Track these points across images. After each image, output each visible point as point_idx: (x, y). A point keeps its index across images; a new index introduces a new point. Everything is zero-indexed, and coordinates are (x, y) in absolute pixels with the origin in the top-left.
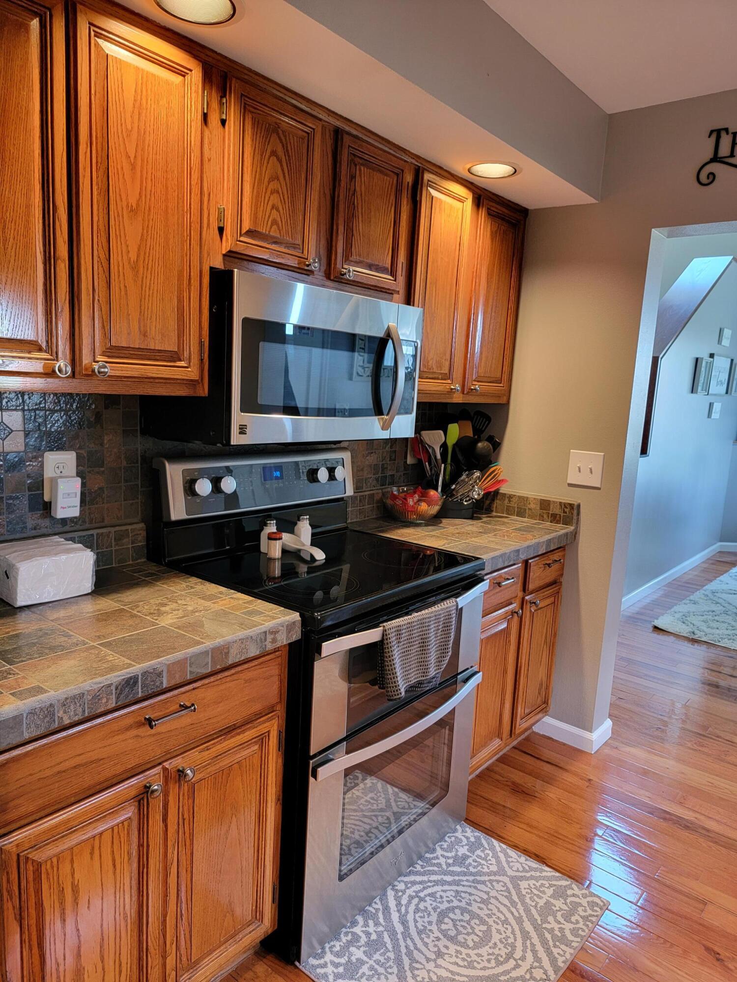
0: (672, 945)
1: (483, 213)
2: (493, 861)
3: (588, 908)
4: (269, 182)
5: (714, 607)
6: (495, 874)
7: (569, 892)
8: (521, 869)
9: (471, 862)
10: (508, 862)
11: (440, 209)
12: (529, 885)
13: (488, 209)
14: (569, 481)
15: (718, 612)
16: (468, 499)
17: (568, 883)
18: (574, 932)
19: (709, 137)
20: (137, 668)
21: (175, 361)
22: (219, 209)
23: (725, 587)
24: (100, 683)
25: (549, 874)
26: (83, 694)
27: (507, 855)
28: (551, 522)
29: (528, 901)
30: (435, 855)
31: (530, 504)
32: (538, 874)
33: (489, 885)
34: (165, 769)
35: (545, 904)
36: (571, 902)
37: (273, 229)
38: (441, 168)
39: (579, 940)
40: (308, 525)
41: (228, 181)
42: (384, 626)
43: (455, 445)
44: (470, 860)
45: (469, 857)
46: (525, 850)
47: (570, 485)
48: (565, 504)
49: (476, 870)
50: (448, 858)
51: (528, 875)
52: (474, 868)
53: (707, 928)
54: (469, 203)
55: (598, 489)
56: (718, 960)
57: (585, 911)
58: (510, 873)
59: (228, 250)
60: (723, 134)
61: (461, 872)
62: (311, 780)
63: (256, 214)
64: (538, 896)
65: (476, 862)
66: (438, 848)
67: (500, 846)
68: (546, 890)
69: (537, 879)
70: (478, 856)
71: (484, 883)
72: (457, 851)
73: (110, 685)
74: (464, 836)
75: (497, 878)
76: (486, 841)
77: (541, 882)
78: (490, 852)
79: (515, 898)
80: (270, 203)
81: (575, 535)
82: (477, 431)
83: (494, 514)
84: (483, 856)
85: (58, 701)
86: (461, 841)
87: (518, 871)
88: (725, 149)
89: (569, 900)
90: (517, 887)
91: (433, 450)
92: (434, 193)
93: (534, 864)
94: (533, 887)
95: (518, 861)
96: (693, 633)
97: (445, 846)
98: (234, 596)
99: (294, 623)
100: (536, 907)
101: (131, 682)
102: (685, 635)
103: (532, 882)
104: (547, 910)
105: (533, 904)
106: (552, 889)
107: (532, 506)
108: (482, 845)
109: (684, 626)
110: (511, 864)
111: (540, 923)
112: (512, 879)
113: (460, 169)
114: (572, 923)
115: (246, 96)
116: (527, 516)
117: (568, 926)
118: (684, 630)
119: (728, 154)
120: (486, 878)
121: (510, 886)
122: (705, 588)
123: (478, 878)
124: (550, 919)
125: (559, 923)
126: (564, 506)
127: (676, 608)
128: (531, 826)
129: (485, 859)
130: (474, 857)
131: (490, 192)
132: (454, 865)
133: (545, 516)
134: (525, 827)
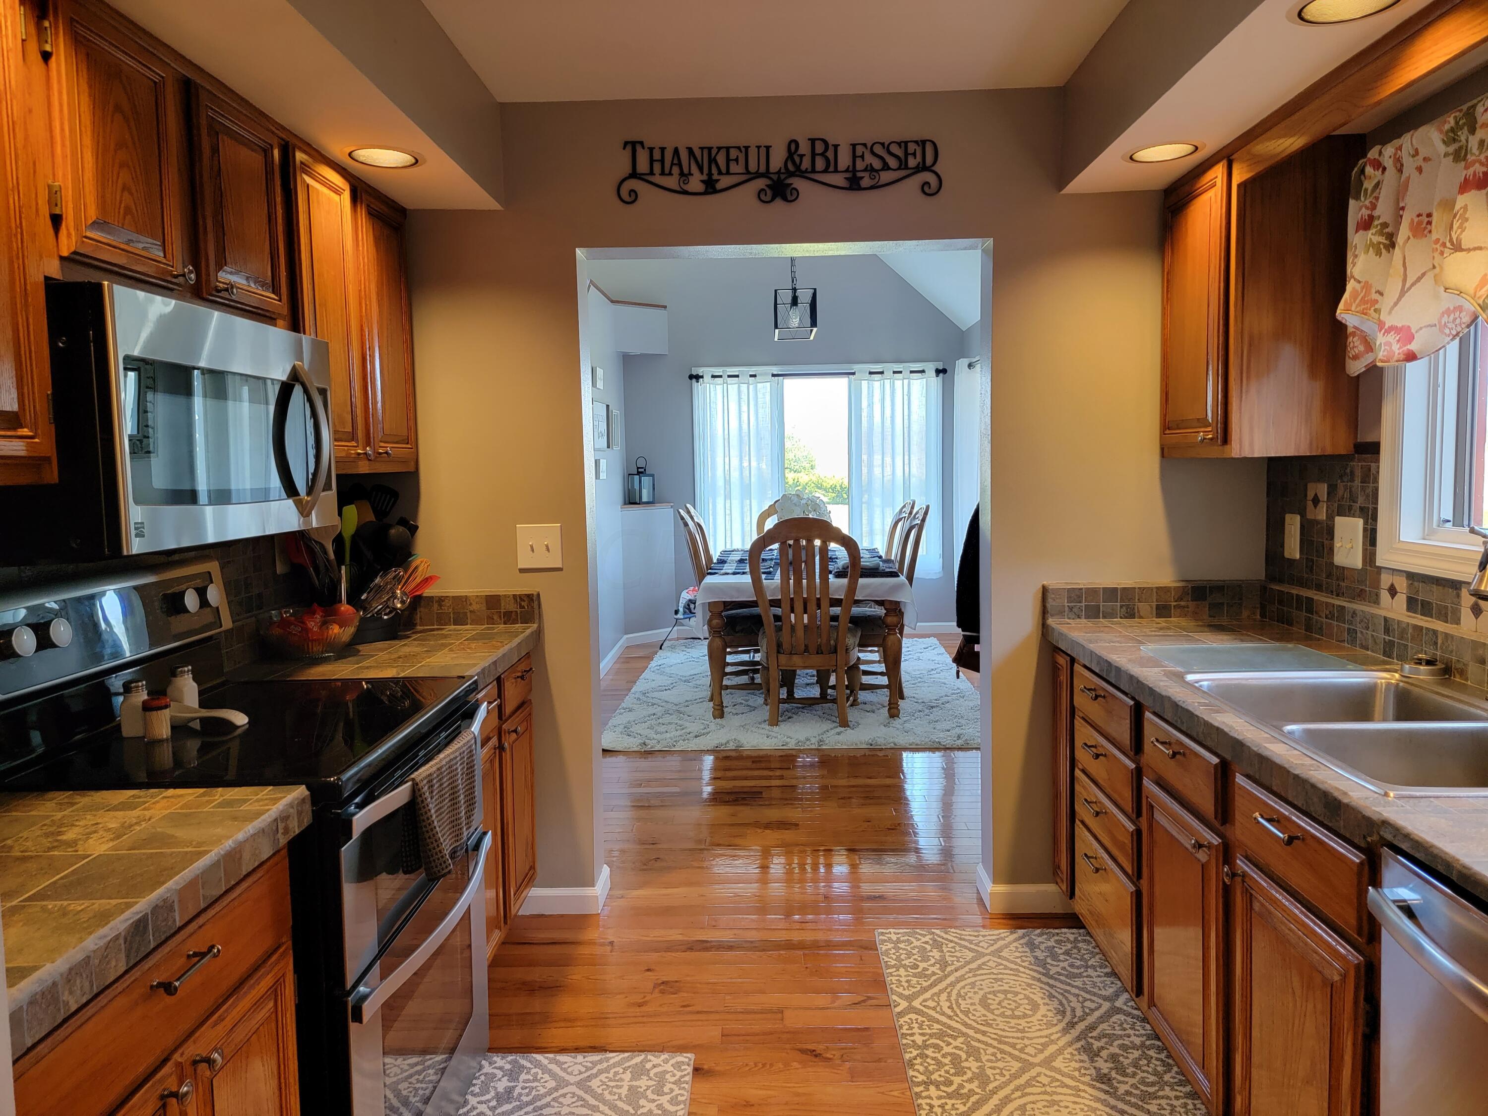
0: (771, 1065)
1: (362, 213)
2: (546, 1077)
3: (675, 1071)
4: (115, 151)
5: (652, 710)
6: (556, 1089)
7: (648, 1066)
8: (583, 1069)
9: (520, 1091)
10: (565, 1070)
11: (318, 202)
12: (601, 1081)
13: (368, 206)
14: (520, 566)
15: (660, 714)
16: (388, 610)
17: (643, 1056)
18: (674, 1101)
19: (624, 148)
20: (142, 905)
21: (15, 429)
22: (49, 186)
23: (653, 685)
24: (105, 936)
25: (617, 1059)
26: (88, 957)
27: (559, 1064)
28: (505, 624)
29: (608, 1097)
30: (469, 1107)
31: (471, 604)
32: (605, 1065)
33: (556, 1104)
34: (179, 1065)
35: (629, 1090)
36: (656, 1074)
37: (126, 221)
38: (309, 145)
39: (682, 1106)
40: (191, 680)
41: (63, 145)
42: (413, 780)
43: (354, 537)
44: (518, 1091)
45: (514, 1087)
46: (576, 1049)
47: (522, 571)
48: (520, 596)
49: (531, 1097)
50: (489, 1101)
51: (594, 1071)
52: (527, 1095)
53: (793, 1033)
54: (347, 196)
55: (560, 569)
56: (816, 1056)
57: (674, 1075)
58: (572, 1079)
59: (73, 249)
60: (639, 148)
61: (514, 1107)
62: (353, 1027)
63: (103, 197)
64: (617, 1087)
65: (526, 1088)
66: (469, 1097)
67: (547, 1058)
68: (623, 1076)
69: (607, 1070)
70: (525, 1081)
71: (548, 1105)
72: (496, 1088)
73: (117, 937)
74: (495, 1068)
75: (561, 1092)
76: (526, 1060)
77: (612, 1071)
78: (537, 1070)
79: (592, 1101)
80: (120, 181)
81: (538, 635)
82: (380, 513)
83: (419, 628)
84: (531, 1078)
85: (61, 975)
86: (494, 1075)
87: (581, 1073)
88: (643, 166)
89: (652, 1074)
90: (589, 1090)
91: (322, 547)
92: (308, 180)
93: (595, 1057)
94: (606, 1080)
95: (576, 1063)
96: (644, 744)
97: (477, 1090)
98: (164, 794)
99: (303, 800)
100: (620, 1098)
101: (140, 926)
102: (636, 749)
103: (603, 1077)
104: (634, 1094)
105: (616, 1097)
106: (628, 1072)
107: (475, 607)
108: (523, 1067)
109: (631, 739)
110: (569, 1070)
111: (633, 1112)
112: (579, 1084)
113: (338, 149)
114: (666, 1094)
115: (77, 22)
116: (469, 621)
117: (664, 1100)
118: (632, 744)
119: (648, 171)
120: (549, 1099)
121: (580, 1093)
122: (632, 691)
123: (539, 1104)
124: (642, 1102)
125: (654, 1101)
126: (519, 599)
127: (612, 722)
128: (570, 1021)
129: (535, 1080)
130: (521, 1084)
131: (365, 183)
132: (500, 1104)
133: (495, 617)
134: (563, 1024)
